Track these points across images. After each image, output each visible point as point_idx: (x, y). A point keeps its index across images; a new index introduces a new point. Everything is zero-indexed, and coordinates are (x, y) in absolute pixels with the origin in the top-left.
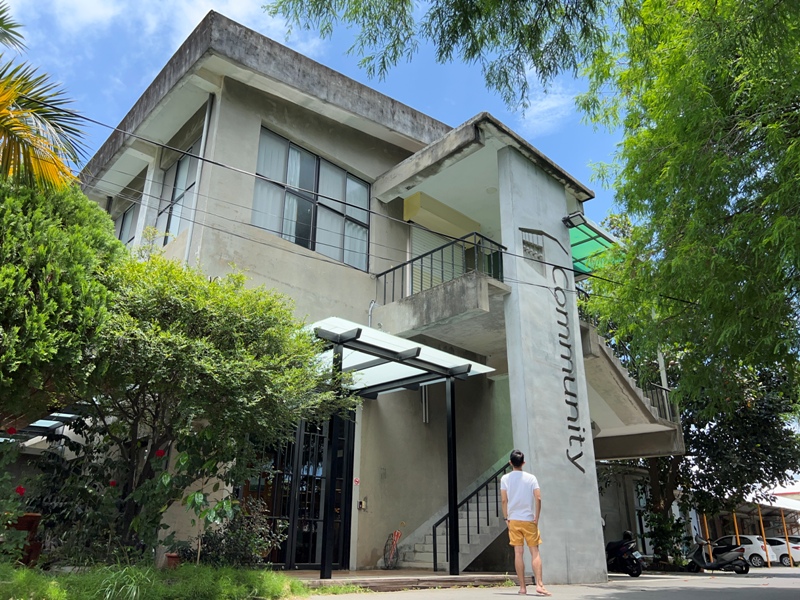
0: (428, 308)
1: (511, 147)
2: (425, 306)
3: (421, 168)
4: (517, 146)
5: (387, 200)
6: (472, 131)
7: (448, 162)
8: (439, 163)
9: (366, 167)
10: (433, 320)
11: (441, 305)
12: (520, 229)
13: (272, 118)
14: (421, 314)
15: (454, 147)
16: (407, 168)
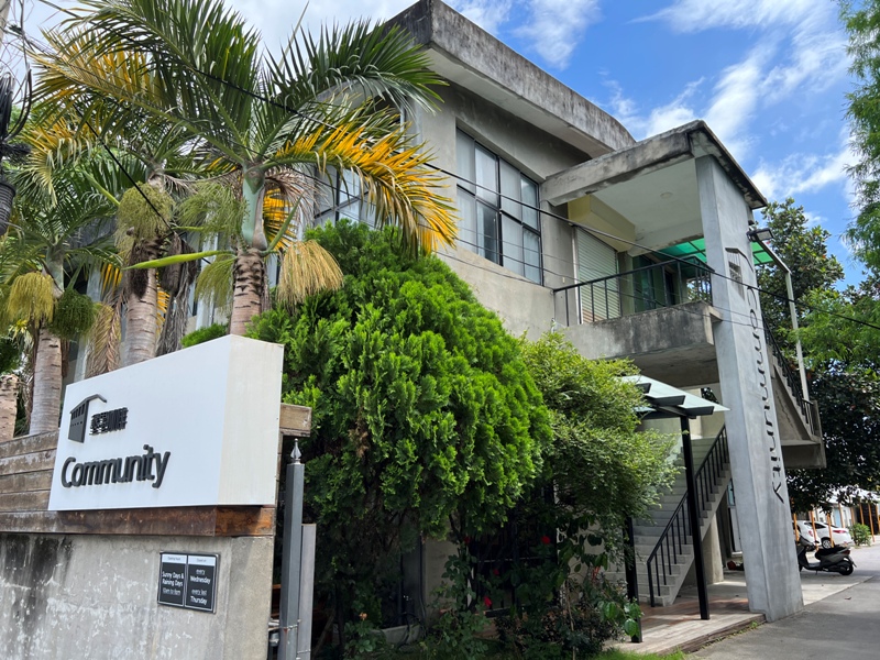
0: (637, 335)
1: (713, 156)
2: (632, 333)
3: (612, 174)
4: (718, 154)
5: (556, 204)
6: (683, 140)
7: (647, 170)
8: (635, 171)
9: (540, 167)
10: (645, 348)
11: (654, 334)
12: (728, 250)
13: (463, 115)
14: (627, 341)
16: (588, 173)
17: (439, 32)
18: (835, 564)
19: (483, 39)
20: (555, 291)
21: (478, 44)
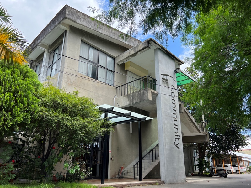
0: (133, 98)
1: (159, 48)
2: (132, 98)
3: (131, 54)
4: (161, 48)
5: (120, 64)
6: (147, 44)
7: (139, 53)
8: (136, 53)
9: (114, 53)
10: (134, 102)
11: (137, 98)
12: (161, 74)
13: (84, 38)
14: (131, 100)
15: (141, 48)
16: (126, 54)
17: (69, 15)
18: (222, 174)
19: (86, 17)
20: (117, 88)
21: (84, 18)
